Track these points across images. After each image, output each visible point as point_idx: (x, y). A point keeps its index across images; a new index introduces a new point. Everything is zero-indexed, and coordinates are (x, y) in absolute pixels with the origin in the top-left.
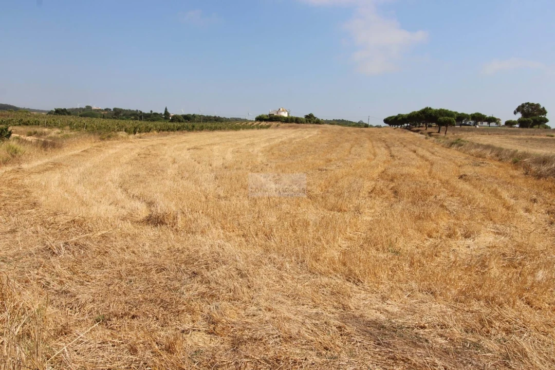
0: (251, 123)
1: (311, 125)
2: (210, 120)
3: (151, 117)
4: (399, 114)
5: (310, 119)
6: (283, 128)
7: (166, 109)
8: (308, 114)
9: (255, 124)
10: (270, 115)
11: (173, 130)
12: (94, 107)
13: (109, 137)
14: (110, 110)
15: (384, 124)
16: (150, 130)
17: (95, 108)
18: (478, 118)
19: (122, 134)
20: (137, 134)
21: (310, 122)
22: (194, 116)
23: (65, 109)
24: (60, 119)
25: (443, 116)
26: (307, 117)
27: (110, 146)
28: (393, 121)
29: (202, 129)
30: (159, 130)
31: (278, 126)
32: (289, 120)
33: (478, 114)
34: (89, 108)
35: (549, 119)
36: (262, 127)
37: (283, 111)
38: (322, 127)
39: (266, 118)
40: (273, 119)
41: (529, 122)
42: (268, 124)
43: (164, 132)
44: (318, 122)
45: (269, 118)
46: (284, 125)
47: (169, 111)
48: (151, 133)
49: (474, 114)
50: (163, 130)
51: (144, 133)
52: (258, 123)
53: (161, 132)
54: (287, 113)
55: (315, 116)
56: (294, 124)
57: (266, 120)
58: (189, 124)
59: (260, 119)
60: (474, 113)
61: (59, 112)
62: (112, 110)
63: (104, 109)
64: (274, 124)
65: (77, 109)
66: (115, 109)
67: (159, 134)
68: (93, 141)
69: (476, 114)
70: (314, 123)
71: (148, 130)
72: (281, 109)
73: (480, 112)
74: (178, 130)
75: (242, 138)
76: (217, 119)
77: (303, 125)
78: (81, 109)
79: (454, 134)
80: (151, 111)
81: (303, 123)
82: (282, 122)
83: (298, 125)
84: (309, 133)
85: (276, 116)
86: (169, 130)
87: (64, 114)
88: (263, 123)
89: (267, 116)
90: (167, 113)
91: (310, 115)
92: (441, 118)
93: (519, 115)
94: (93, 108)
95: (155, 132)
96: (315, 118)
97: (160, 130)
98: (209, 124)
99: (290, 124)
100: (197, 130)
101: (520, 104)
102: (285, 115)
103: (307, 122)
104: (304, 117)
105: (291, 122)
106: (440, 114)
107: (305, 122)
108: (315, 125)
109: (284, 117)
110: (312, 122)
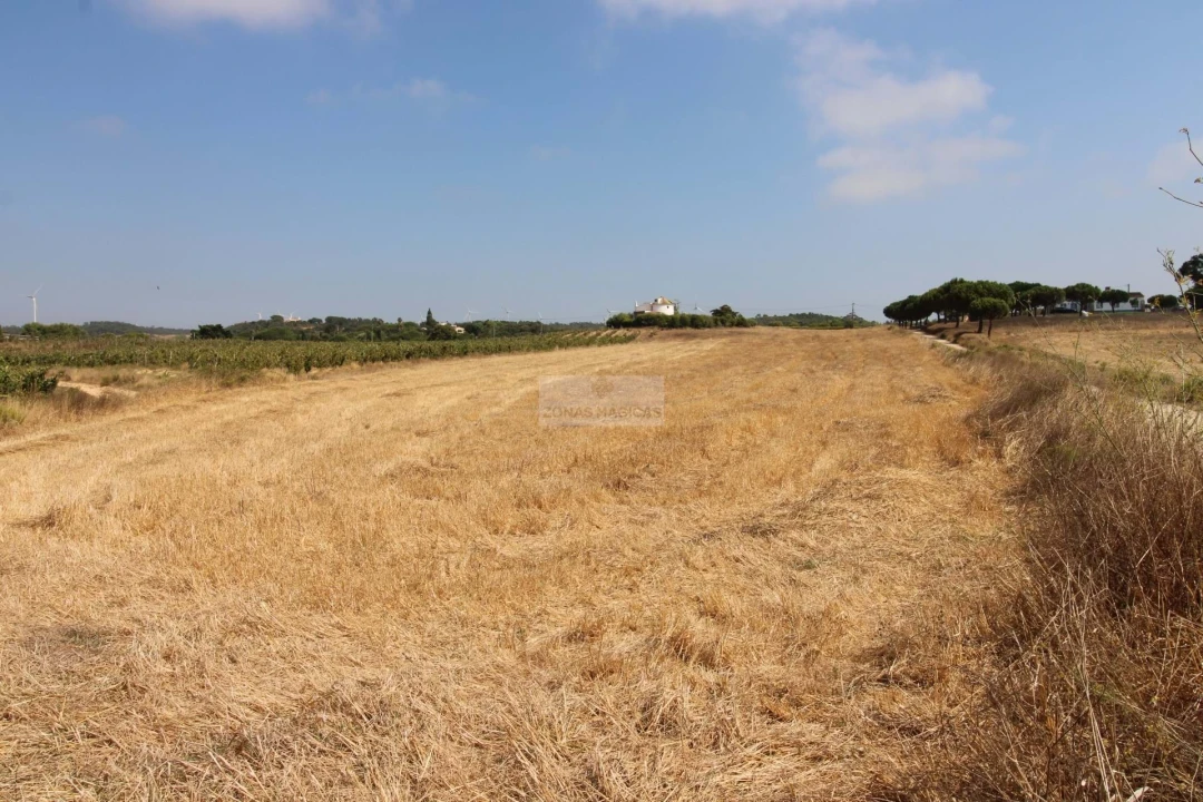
0: (594, 333)
1: (725, 330)
3: (400, 332)
4: (910, 297)
5: (723, 317)
6: (663, 339)
7: (429, 313)
8: (718, 307)
9: (604, 334)
10: (636, 313)
11: (395, 358)
12: (289, 318)
14: (320, 321)
15: (883, 319)
16: (343, 360)
17: (291, 319)
18: (1082, 295)
19: (278, 372)
20: (314, 371)
21: (723, 323)
22: (487, 324)
23: (219, 327)
25: (982, 295)
26: (716, 312)
29: (465, 353)
30: (363, 361)
31: (651, 336)
32: (678, 323)
33: (1083, 286)
34: (277, 319)
36: (612, 341)
37: (664, 303)
38: (749, 333)
39: (627, 320)
40: (642, 322)
42: (630, 332)
43: (375, 364)
44: (742, 323)
45: (634, 319)
46: (665, 332)
47: (435, 317)
48: (345, 367)
49: (1073, 287)
50: (373, 360)
51: (330, 369)
52: (609, 331)
53: (369, 363)
54: (671, 308)
55: (734, 310)
56: (689, 330)
57: (627, 325)
59: (616, 323)
60: (1074, 284)
61: (209, 332)
62: (324, 321)
63: (307, 320)
64: (644, 331)
65: (253, 323)
66: (329, 319)
67: (365, 366)
69: (1078, 286)
70: (732, 325)
71: (338, 361)
72: (660, 301)
73: (1087, 282)
74: (408, 357)
77: (707, 330)
78: (261, 322)
80: (400, 320)
81: (709, 327)
82: (662, 327)
83: (697, 331)
84: (710, 345)
85: (649, 315)
86: (386, 358)
87: (218, 337)
88: (621, 332)
89: (631, 316)
90: (430, 322)
91: (722, 308)
92: (977, 302)
94: (285, 320)
95: (355, 365)
96: (734, 314)
97: (365, 360)
99: (674, 331)
101: (1188, 259)
102: (669, 311)
103: (716, 325)
104: (710, 315)
105: (681, 327)
106: (976, 291)
107: (713, 323)
108: (735, 329)
109: (665, 317)
110: (728, 324)
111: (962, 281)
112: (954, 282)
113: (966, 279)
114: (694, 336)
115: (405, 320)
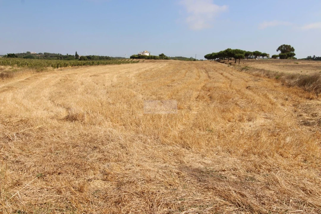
1: (163, 60)
2: (103, 59)
3: (68, 58)
4: (213, 53)
5: (162, 57)
6: (147, 62)
7: (76, 52)
8: (161, 54)
9: (130, 60)
10: (138, 55)
11: (81, 65)
12: (32, 52)
13: (42, 70)
15: (204, 59)
16: (67, 65)
18: (257, 54)
19: (50, 68)
20: (59, 68)
21: (162, 58)
22: (93, 56)
23: (14, 54)
24: (11, 60)
25: (237, 53)
26: (160, 55)
27: (43, 76)
28: (209, 57)
29: (99, 64)
31: (143, 61)
32: (150, 58)
33: (257, 52)
34: (28, 53)
35: (296, 54)
36: (134, 62)
37: (146, 52)
38: (169, 61)
39: (136, 56)
40: (140, 57)
41: (285, 56)
42: (138, 60)
43: (75, 66)
44: (167, 58)
45: (138, 56)
46: (147, 60)
47: (78, 54)
48: (67, 67)
49: (255, 52)
50: (75, 65)
51: (63, 68)
52: (131, 60)
53: (74, 66)
54: (148, 53)
55: (165, 55)
56: (153, 60)
57: (136, 58)
58: (91, 61)
59: (133, 57)
60: (255, 51)
61: (10, 56)
62: (43, 54)
63: (38, 53)
64: (141, 60)
65: (21, 54)
66: (45, 53)
67: (73, 67)
68: (32, 73)
69: (256, 51)
71: (66, 65)
72: (145, 51)
74: (84, 65)
75: (122, 68)
76: (107, 58)
77: (158, 60)
78: (23, 53)
79: (243, 63)
80: (67, 54)
81: (158, 59)
83: (155, 60)
84: (161, 65)
85: (142, 55)
86: (78, 65)
87: (13, 57)
88: (135, 60)
89: (137, 56)
90: (77, 55)
92: (237, 55)
93: (279, 52)
95: (70, 67)
96: (165, 56)
97: (73, 65)
98: (103, 61)
99: (151, 60)
100: (95, 65)
101: (280, 46)
102: (148, 54)
103: (160, 59)
104: (158, 56)
105: (151, 59)
106: (236, 52)
107: (159, 58)
108: (165, 60)
109: (147, 56)
110: (163, 59)
111: (230, 49)
112: (228, 49)
113: (231, 49)
114: (155, 62)
115: (69, 55)
